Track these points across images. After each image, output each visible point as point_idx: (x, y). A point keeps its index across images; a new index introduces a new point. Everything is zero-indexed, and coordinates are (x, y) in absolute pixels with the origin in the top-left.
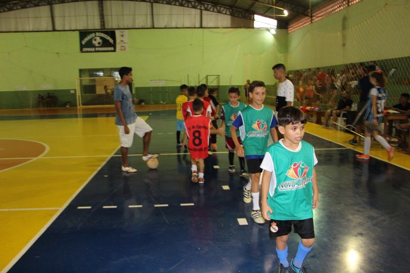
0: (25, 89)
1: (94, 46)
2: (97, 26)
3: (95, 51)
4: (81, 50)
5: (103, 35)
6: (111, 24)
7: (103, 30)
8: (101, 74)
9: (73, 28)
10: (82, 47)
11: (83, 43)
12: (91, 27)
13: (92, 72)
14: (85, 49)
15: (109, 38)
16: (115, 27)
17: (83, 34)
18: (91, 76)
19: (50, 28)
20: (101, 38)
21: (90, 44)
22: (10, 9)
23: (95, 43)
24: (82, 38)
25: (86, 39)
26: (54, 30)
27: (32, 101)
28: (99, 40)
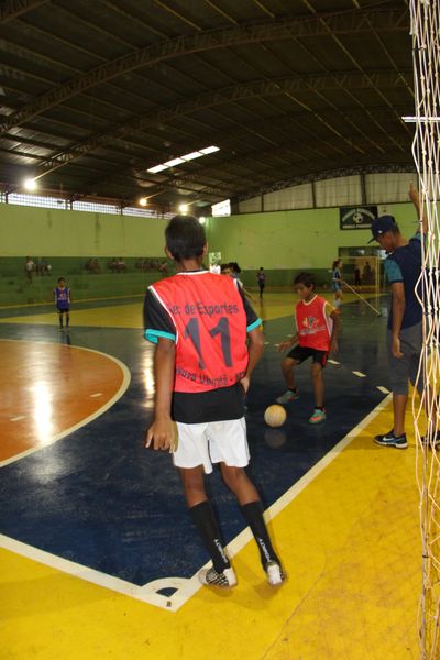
0: (283, 267)
1: (354, 223)
2: (359, 201)
3: (355, 229)
4: (342, 228)
5: (364, 211)
6: (373, 199)
7: (365, 205)
8: (363, 252)
9: (334, 204)
10: (342, 224)
11: (344, 220)
12: (352, 203)
13: (353, 251)
14: (345, 227)
15: (370, 214)
16: (377, 202)
17: (344, 210)
18: (351, 255)
19: (311, 205)
20: (362, 214)
21: (350, 221)
22: (276, 190)
23: (356, 220)
24: (342, 215)
25: (347, 216)
26: (315, 207)
27: (290, 279)
28: (360, 216)
